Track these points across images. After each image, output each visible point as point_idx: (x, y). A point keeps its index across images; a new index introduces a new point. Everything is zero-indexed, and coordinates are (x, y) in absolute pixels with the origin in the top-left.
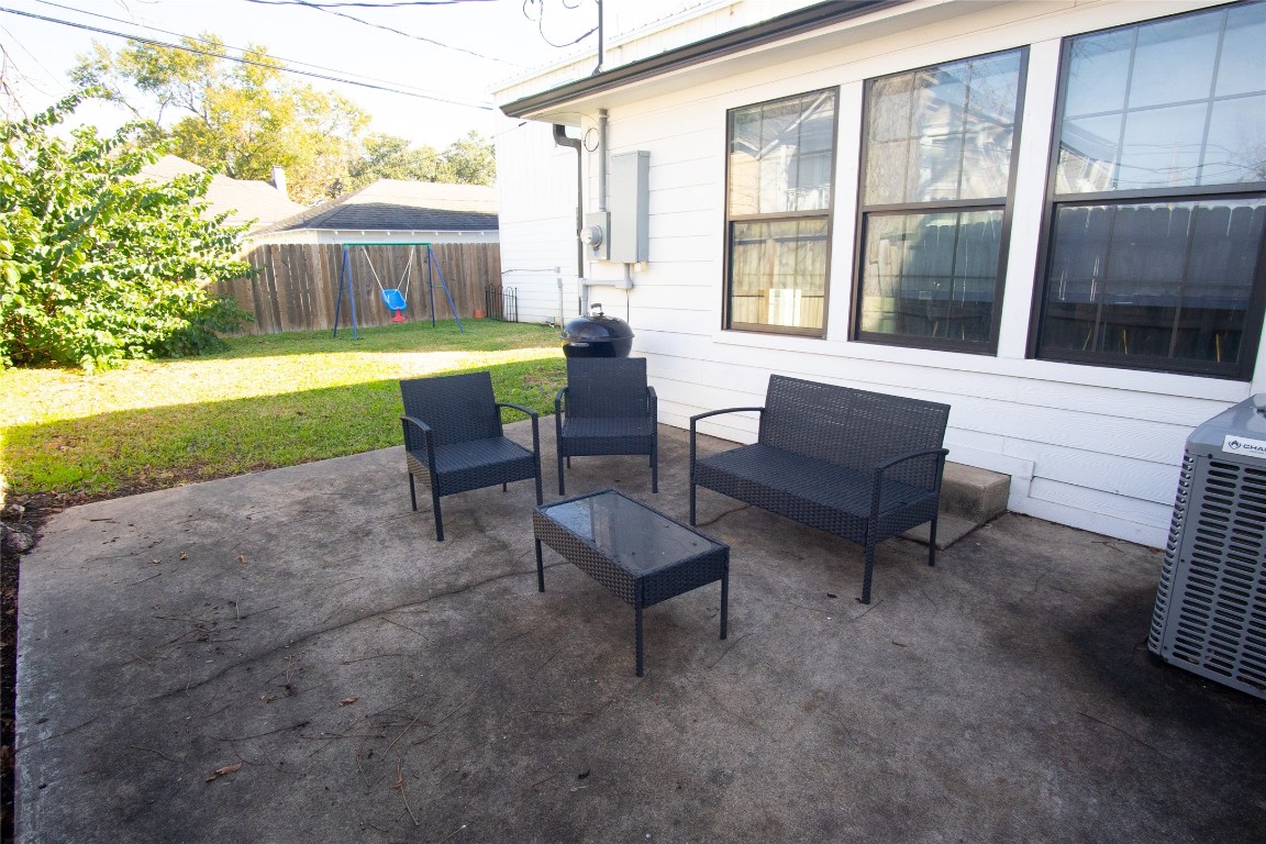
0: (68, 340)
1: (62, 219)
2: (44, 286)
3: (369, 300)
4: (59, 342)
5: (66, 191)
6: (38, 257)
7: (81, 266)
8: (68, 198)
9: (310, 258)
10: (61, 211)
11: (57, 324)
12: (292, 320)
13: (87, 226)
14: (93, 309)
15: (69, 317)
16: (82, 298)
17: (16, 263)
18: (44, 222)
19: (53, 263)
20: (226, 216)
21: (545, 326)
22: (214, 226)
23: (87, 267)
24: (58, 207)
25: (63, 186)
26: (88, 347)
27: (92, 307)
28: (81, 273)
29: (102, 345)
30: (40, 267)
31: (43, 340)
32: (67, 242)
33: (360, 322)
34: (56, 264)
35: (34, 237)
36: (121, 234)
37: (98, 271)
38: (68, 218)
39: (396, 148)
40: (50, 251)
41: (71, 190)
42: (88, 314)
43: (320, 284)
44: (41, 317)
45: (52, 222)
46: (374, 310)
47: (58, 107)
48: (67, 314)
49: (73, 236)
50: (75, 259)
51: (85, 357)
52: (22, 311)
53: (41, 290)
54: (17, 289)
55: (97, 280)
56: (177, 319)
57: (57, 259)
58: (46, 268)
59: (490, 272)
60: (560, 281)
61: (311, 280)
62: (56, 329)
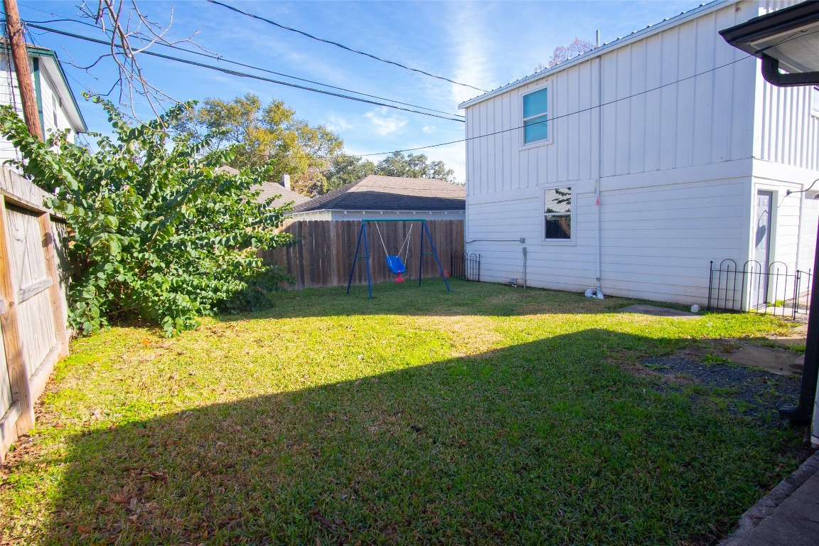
0: (153, 302)
1: (160, 200)
2: (140, 256)
3: (368, 263)
4: (146, 303)
5: (166, 176)
6: (138, 231)
7: (171, 238)
8: (167, 182)
9: (329, 231)
10: (160, 194)
11: (147, 287)
12: (313, 280)
13: (180, 204)
14: (176, 274)
15: (157, 283)
16: (168, 264)
17: (119, 236)
18: (146, 202)
19: (149, 235)
20: (274, 199)
21: (509, 285)
22: (264, 207)
23: (175, 239)
24: (158, 191)
25: (164, 171)
26: (169, 309)
27: (175, 272)
28: (170, 244)
29: (180, 307)
30: (139, 239)
31: (135, 300)
32: (162, 218)
33: (360, 281)
34: (152, 236)
35: (137, 214)
36: (202, 212)
37: (183, 243)
38: (164, 199)
39: (351, 163)
40: (148, 225)
41: (170, 176)
42: (171, 277)
43: (334, 251)
44: (134, 283)
45: (153, 203)
46: (371, 271)
47: (167, 115)
48: (155, 280)
49: (167, 213)
50: (167, 233)
51: (166, 319)
52: (120, 278)
53: (137, 258)
54: (119, 258)
55: (181, 250)
56: (237, 282)
57: (153, 233)
58: (143, 242)
59: (453, 243)
60: (525, 250)
61: (329, 248)
62: (146, 291)
